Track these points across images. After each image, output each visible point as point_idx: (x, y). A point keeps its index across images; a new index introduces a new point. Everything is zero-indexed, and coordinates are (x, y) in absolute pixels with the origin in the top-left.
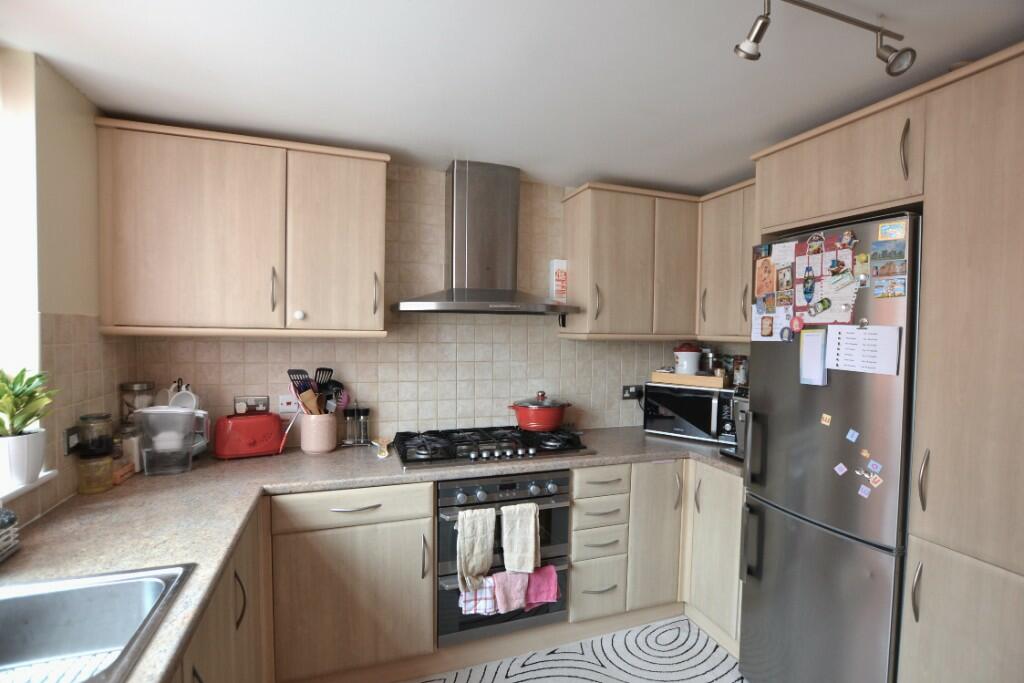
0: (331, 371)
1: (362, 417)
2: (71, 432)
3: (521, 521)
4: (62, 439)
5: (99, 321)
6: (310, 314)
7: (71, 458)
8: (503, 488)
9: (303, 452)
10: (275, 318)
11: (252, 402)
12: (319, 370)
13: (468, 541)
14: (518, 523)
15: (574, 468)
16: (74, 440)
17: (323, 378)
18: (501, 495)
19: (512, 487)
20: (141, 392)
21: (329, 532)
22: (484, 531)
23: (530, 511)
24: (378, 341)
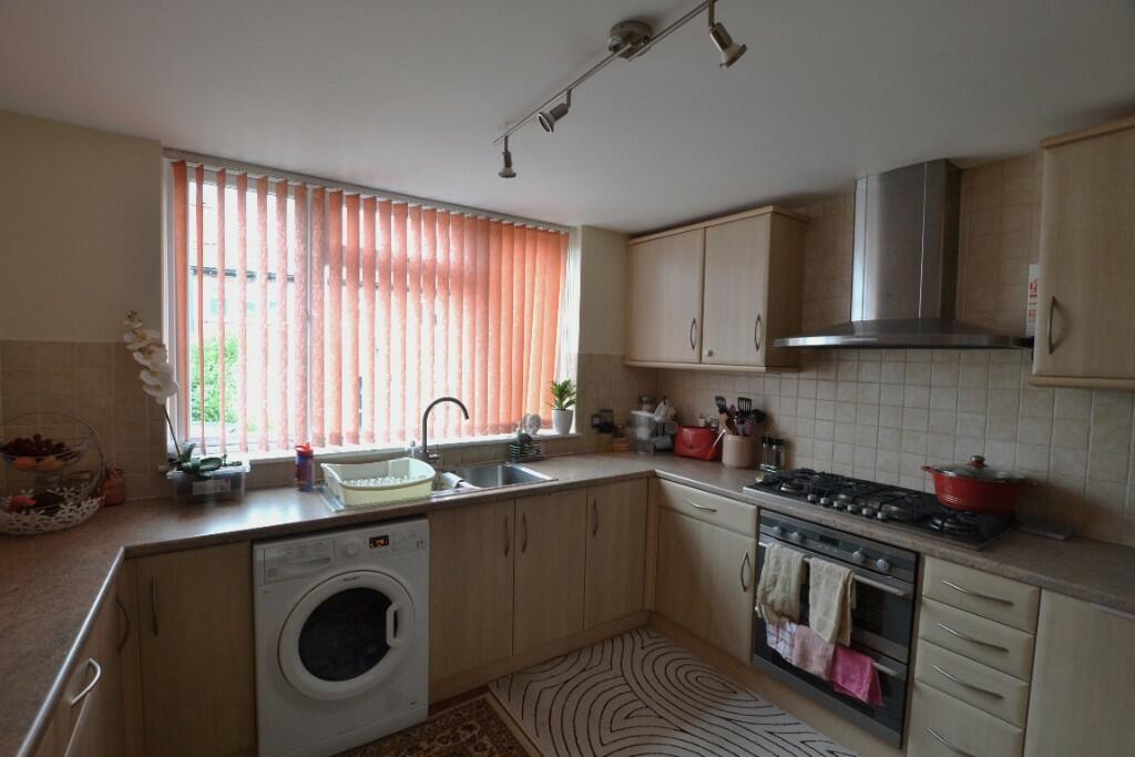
0: (749, 400)
1: (774, 447)
2: (594, 416)
3: (828, 580)
4: (590, 419)
5: (624, 358)
6: (714, 352)
7: (595, 431)
8: (824, 539)
9: (723, 465)
10: (694, 355)
11: (709, 421)
12: (740, 399)
13: (771, 573)
14: (824, 582)
15: (926, 554)
16: (597, 421)
17: (744, 406)
18: (820, 546)
19: (834, 542)
20: (647, 403)
21: (687, 518)
22: (788, 571)
23: (840, 575)
24: (757, 375)
